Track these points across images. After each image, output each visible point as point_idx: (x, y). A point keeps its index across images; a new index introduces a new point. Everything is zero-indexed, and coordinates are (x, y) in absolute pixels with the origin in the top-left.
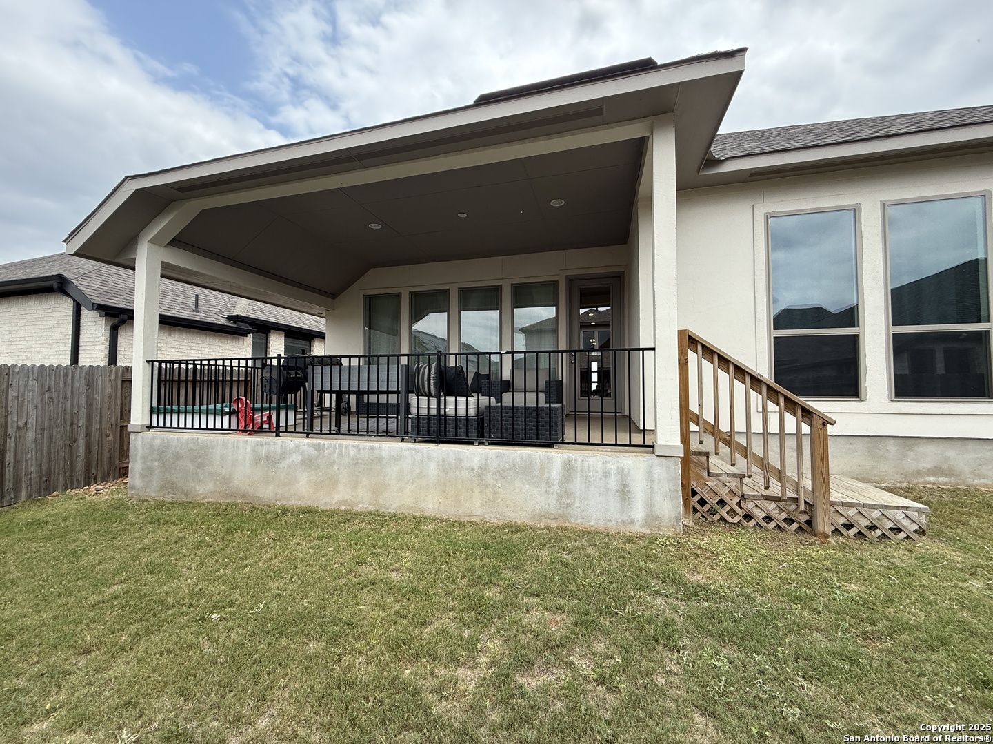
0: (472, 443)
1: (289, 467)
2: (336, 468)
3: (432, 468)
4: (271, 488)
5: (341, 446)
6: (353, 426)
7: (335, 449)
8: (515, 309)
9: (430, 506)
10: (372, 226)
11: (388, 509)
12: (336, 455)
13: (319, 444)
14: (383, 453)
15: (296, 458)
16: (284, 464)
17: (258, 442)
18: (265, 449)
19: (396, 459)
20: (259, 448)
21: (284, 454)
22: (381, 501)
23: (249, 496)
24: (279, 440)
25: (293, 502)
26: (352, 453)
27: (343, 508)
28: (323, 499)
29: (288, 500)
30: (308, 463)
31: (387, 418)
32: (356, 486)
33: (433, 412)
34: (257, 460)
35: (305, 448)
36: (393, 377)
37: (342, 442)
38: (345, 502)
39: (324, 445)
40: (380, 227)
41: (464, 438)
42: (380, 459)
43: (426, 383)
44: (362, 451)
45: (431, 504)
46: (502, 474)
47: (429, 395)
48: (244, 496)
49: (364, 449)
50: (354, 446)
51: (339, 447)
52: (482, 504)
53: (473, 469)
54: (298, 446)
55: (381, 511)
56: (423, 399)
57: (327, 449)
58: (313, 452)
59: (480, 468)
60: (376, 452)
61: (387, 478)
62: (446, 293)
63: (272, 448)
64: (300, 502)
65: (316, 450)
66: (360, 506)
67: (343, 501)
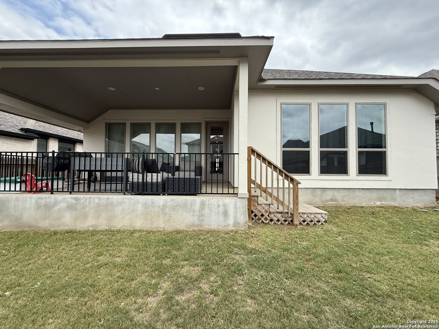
0: (159, 195)
1: (59, 210)
2: (87, 209)
3: (140, 207)
4: (47, 221)
5: (90, 198)
6: (97, 187)
7: (87, 199)
8: (182, 134)
9: (138, 225)
10: (110, 89)
11: (116, 228)
12: (87, 203)
13: (77, 198)
14: (114, 201)
15: (64, 205)
16: (56, 208)
17: (39, 197)
18: (43, 201)
19: (121, 203)
20: (40, 201)
21: (56, 203)
22: (112, 224)
23: (33, 226)
24: (53, 196)
25: (61, 228)
26: (96, 201)
27: (91, 229)
28: (79, 225)
29: (58, 227)
30: (70, 207)
31: (116, 183)
32: (99, 217)
33: (141, 180)
34: (38, 207)
35: (69, 199)
36: (120, 163)
37: (91, 196)
38: (92, 226)
39: (80, 197)
40: (115, 89)
41: (156, 193)
42: (112, 204)
43: (137, 167)
44: (102, 200)
45: (139, 224)
46: (173, 208)
47: (138, 172)
48: (30, 227)
49: (103, 199)
50: (98, 198)
51: (89, 199)
52: (164, 222)
53: (159, 207)
54: (64, 199)
55: (112, 229)
56: (136, 175)
57: (82, 200)
58: (74, 201)
59: (163, 206)
60: (110, 200)
61: (116, 213)
62: (149, 124)
63: (48, 200)
64: (66, 228)
65: (76, 201)
66: (101, 227)
67: (91, 225)
